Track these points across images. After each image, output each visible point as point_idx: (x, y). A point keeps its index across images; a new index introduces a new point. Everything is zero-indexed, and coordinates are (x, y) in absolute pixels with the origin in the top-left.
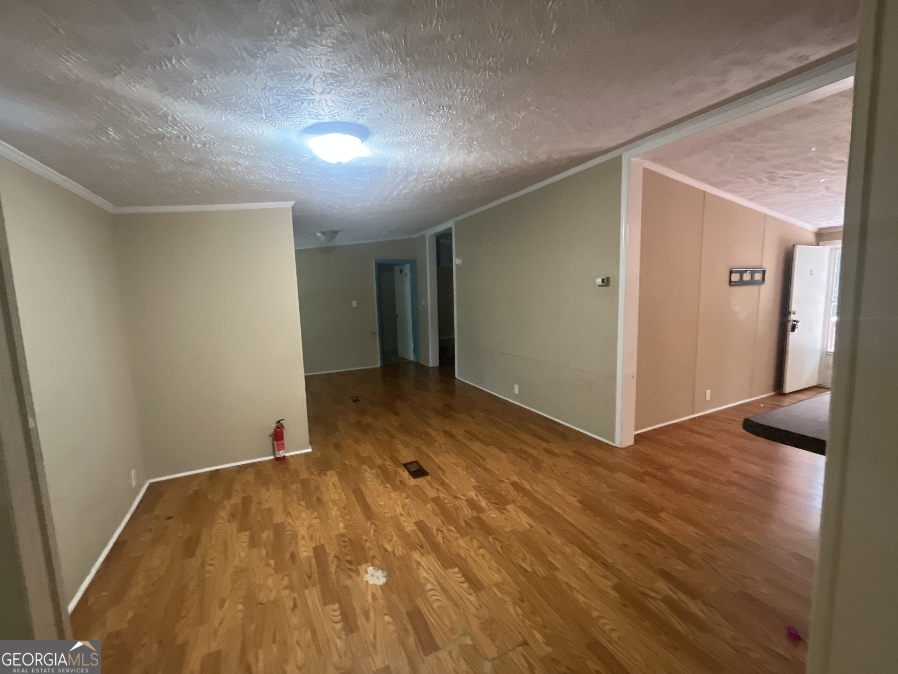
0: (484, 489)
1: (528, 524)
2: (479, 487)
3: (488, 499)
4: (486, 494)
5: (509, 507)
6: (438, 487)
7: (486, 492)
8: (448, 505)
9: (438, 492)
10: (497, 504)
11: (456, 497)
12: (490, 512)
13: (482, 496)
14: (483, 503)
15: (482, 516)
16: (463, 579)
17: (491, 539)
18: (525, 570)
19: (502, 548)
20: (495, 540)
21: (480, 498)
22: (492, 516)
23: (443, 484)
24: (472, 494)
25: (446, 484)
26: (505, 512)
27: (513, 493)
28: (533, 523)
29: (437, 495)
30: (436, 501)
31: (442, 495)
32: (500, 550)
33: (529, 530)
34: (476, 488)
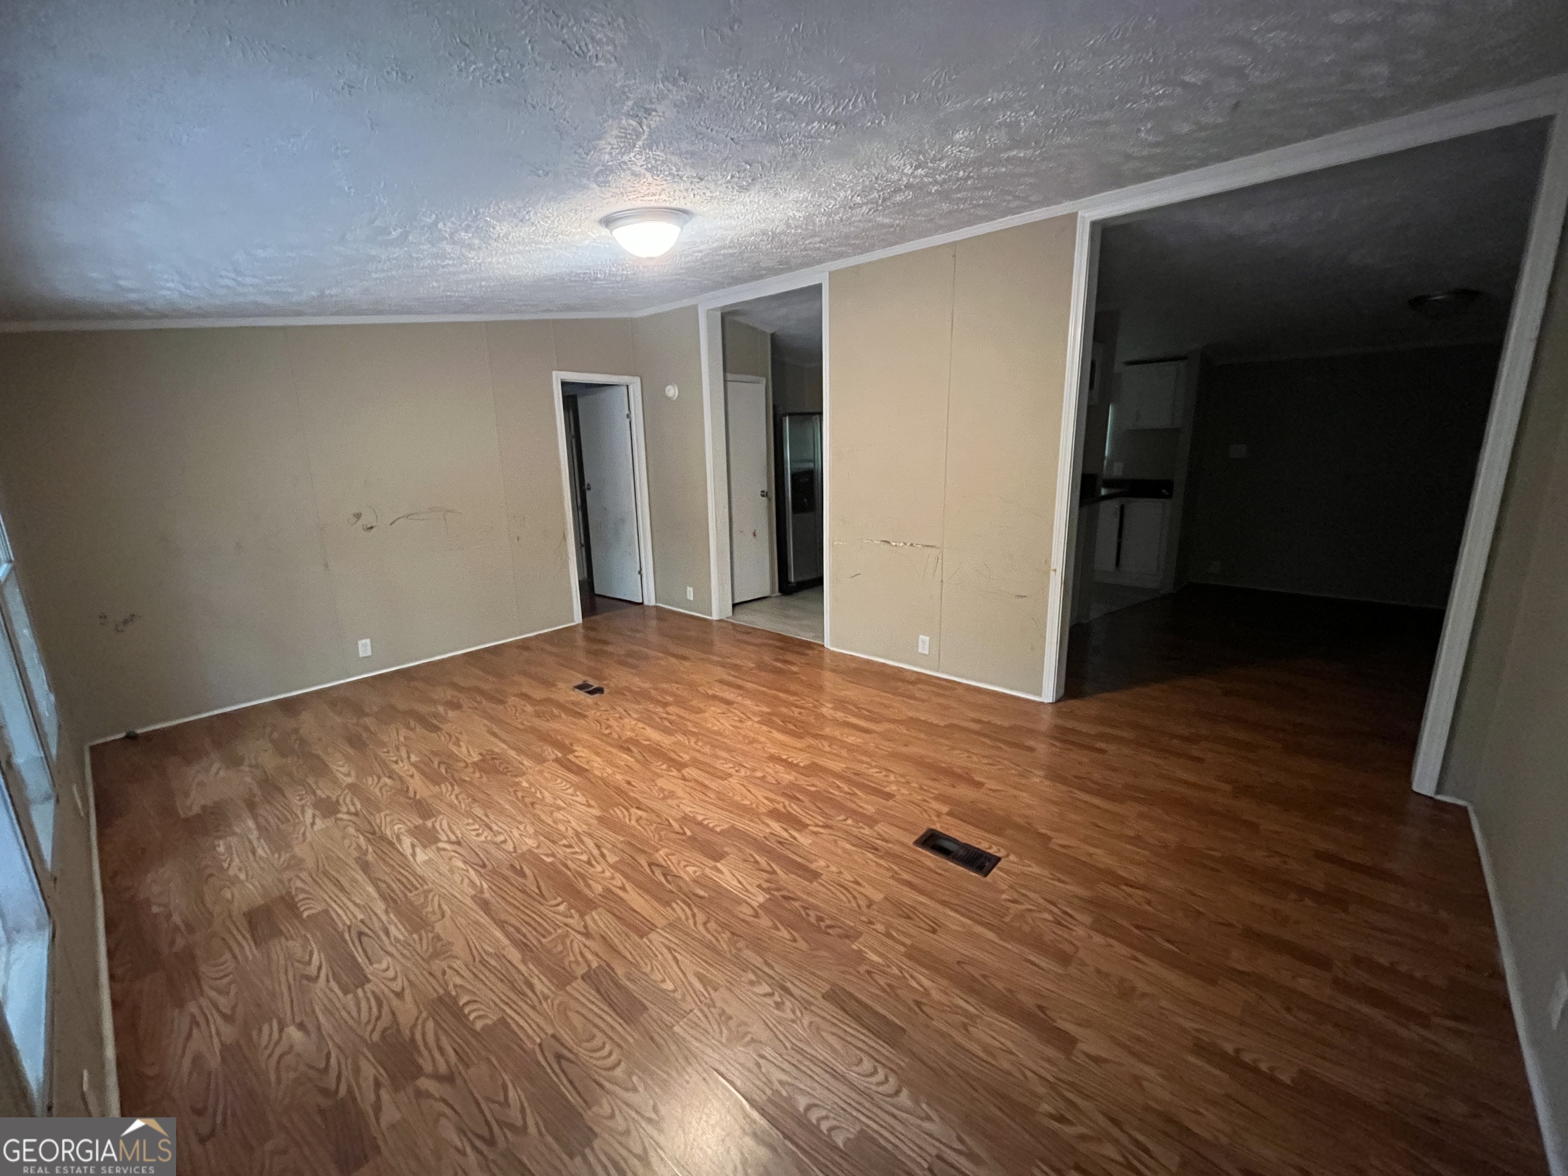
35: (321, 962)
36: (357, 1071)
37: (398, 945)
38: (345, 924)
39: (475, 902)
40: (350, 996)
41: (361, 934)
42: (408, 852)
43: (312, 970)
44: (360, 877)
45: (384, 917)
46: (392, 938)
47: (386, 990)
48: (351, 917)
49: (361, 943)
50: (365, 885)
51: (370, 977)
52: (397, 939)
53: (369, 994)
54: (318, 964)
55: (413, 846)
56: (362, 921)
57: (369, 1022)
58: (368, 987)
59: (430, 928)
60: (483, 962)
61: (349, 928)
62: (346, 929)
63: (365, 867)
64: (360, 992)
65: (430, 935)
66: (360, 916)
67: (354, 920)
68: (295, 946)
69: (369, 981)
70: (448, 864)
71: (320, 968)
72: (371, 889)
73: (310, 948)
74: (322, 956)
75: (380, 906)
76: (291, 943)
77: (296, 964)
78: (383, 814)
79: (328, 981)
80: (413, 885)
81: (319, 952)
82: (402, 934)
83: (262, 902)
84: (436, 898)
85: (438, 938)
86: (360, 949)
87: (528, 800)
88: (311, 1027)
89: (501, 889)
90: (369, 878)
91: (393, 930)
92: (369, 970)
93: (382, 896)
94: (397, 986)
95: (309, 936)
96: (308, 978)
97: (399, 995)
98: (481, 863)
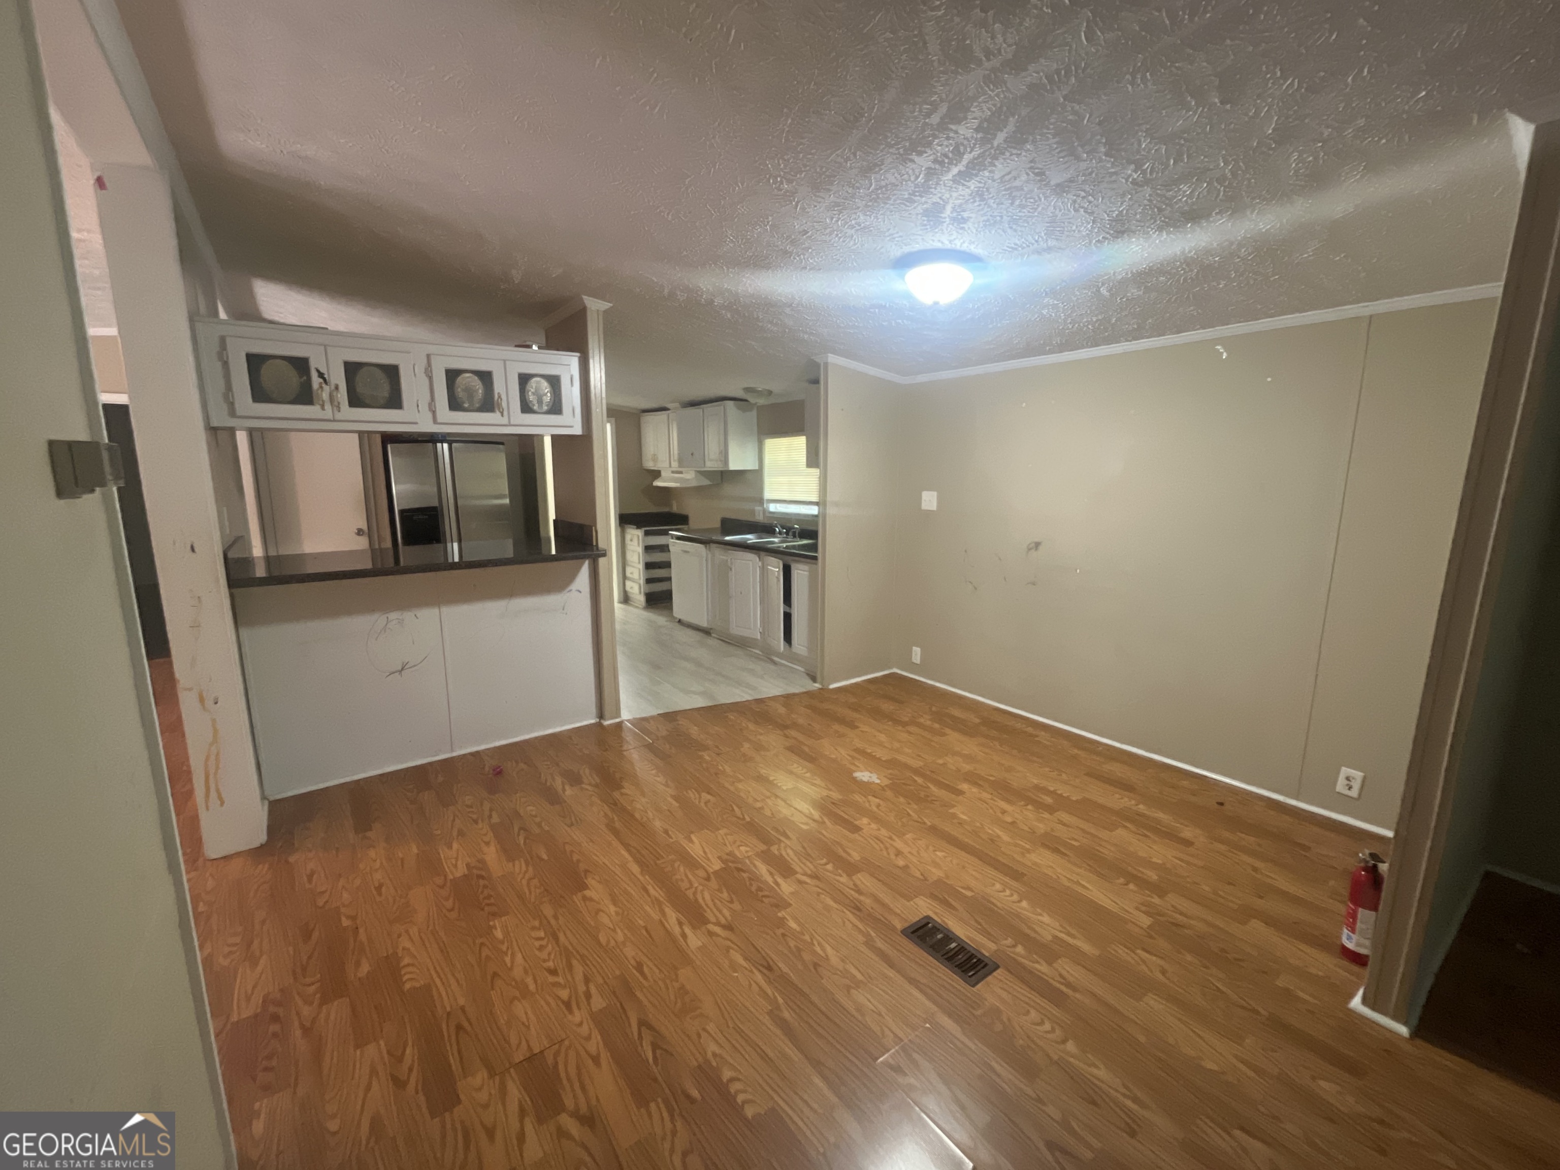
0: (766, 900)
1: (691, 841)
2: (777, 906)
3: (755, 878)
4: (760, 889)
5: (717, 865)
6: (862, 898)
7: (760, 894)
8: (825, 861)
9: (855, 885)
10: (739, 870)
11: (815, 877)
12: (750, 854)
13: (766, 882)
14: (762, 869)
15: (763, 847)
16: (775, 782)
17: (748, 819)
18: (708, 793)
19: (733, 810)
20: (741, 817)
21: (770, 880)
22: (748, 849)
23: (857, 908)
24: (786, 888)
25: (851, 909)
26: (725, 857)
27: (705, 898)
28: (684, 843)
29: (854, 877)
30: (851, 869)
31: (844, 879)
32: (735, 808)
33: (692, 832)
34: (780, 904)
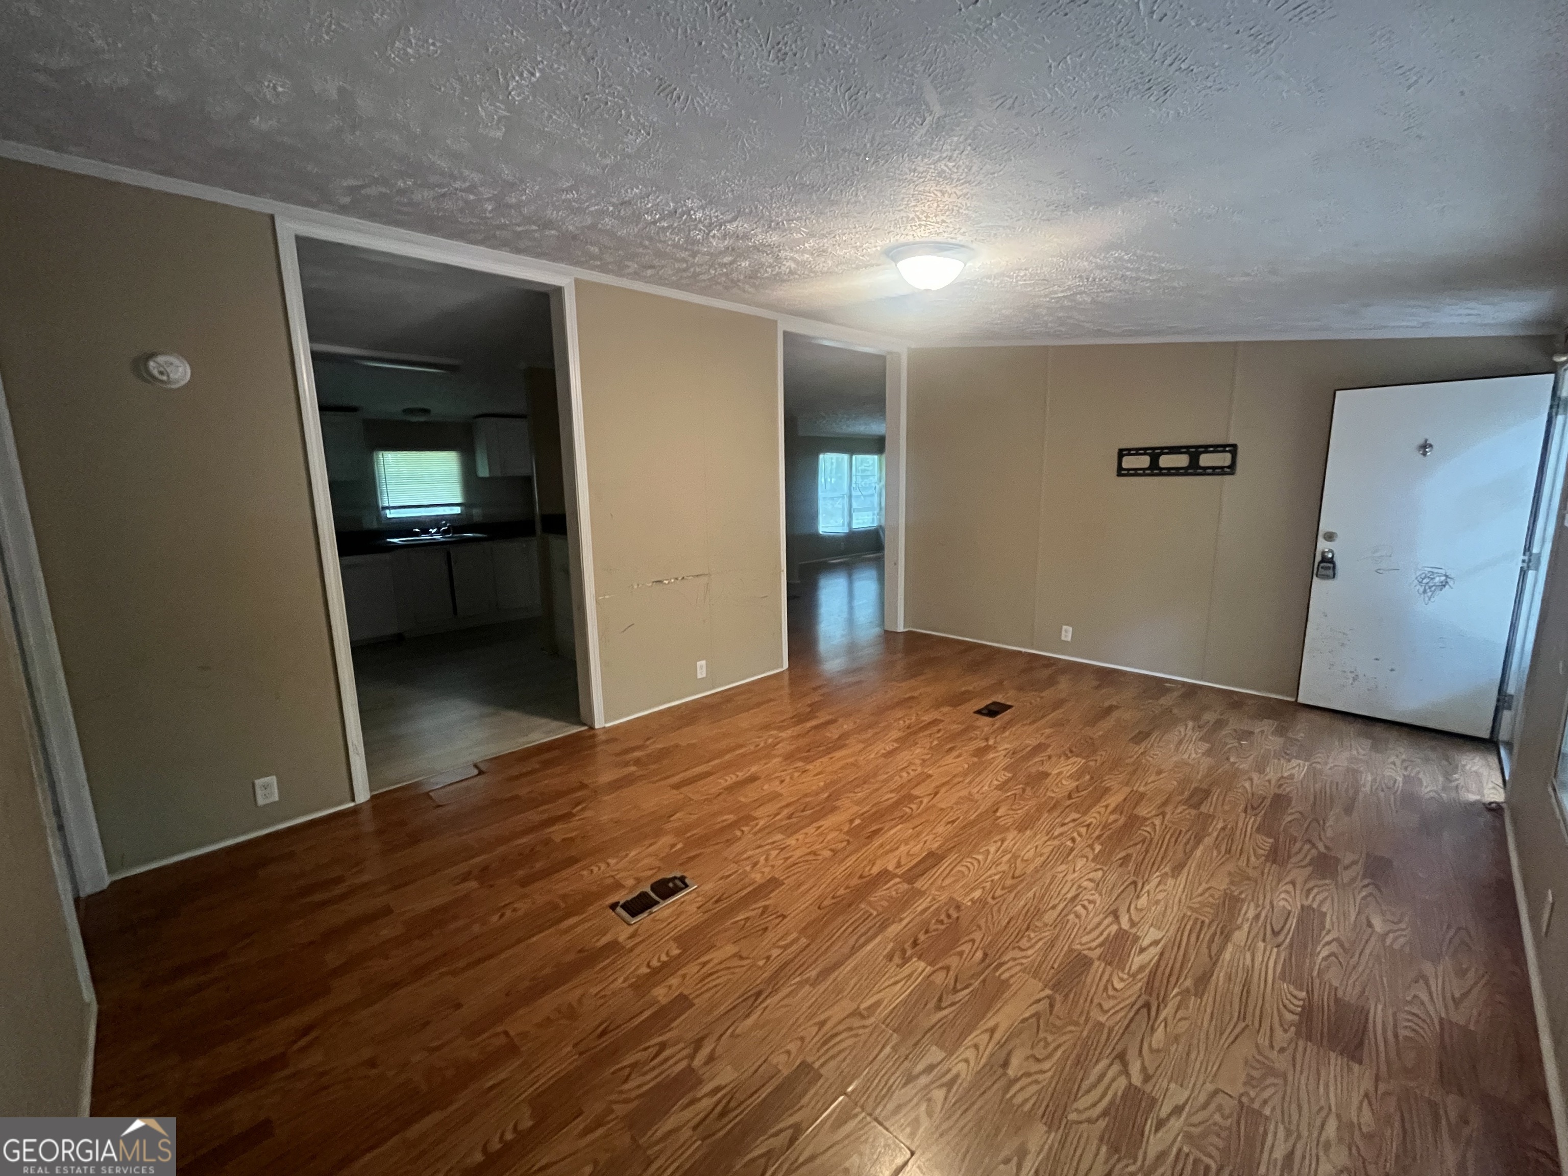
35: (1324, 946)
36: (1353, 880)
37: (1261, 902)
38: (1278, 954)
39: (1179, 874)
40: (1324, 910)
41: (1275, 934)
42: (1154, 951)
43: (1334, 947)
44: (1220, 975)
45: (1246, 927)
46: (1259, 909)
47: (1298, 892)
48: (1268, 953)
49: (1283, 927)
50: (1226, 964)
51: (1299, 907)
52: (1257, 906)
53: (1311, 898)
54: (1327, 947)
55: (1142, 950)
56: (1264, 940)
57: (1326, 890)
58: (1306, 903)
59: (1228, 891)
60: (1228, 851)
61: (1278, 946)
62: (1282, 948)
63: (1203, 980)
64: (1315, 906)
65: (1233, 888)
66: (1261, 945)
67: (1269, 948)
68: (1334, 977)
69: (1302, 906)
70: (1149, 910)
71: (1328, 943)
72: (1227, 955)
73: (1324, 963)
74: (1319, 949)
75: (1239, 937)
76: (1336, 983)
77: (1344, 964)
78: (1103, 1019)
79: (1329, 931)
80: (1195, 923)
81: (1319, 953)
82: (1248, 907)
83: (1333, 1055)
84: (1194, 901)
85: (1232, 883)
86: (1288, 926)
87: (1009, 882)
88: (1363, 918)
89: (1153, 864)
90: (1215, 964)
91: (1251, 914)
92: (1296, 911)
93: (1227, 938)
94: (1290, 888)
95: (1315, 973)
96: (1342, 945)
97: (1293, 883)
98: (1133, 886)
